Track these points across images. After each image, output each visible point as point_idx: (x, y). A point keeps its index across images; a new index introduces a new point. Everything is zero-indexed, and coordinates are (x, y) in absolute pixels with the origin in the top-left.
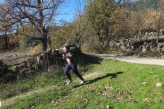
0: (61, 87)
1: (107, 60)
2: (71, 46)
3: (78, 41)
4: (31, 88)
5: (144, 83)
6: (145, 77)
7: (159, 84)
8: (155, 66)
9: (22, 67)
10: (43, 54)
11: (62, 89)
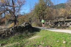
0: (20, 43)
1: (42, 30)
2: (27, 24)
3: (30, 21)
4: (6, 43)
5: (58, 41)
6: (58, 38)
7: (64, 42)
8: (63, 33)
9: (3, 33)
10: (13, 28)
11: (21, 44)
